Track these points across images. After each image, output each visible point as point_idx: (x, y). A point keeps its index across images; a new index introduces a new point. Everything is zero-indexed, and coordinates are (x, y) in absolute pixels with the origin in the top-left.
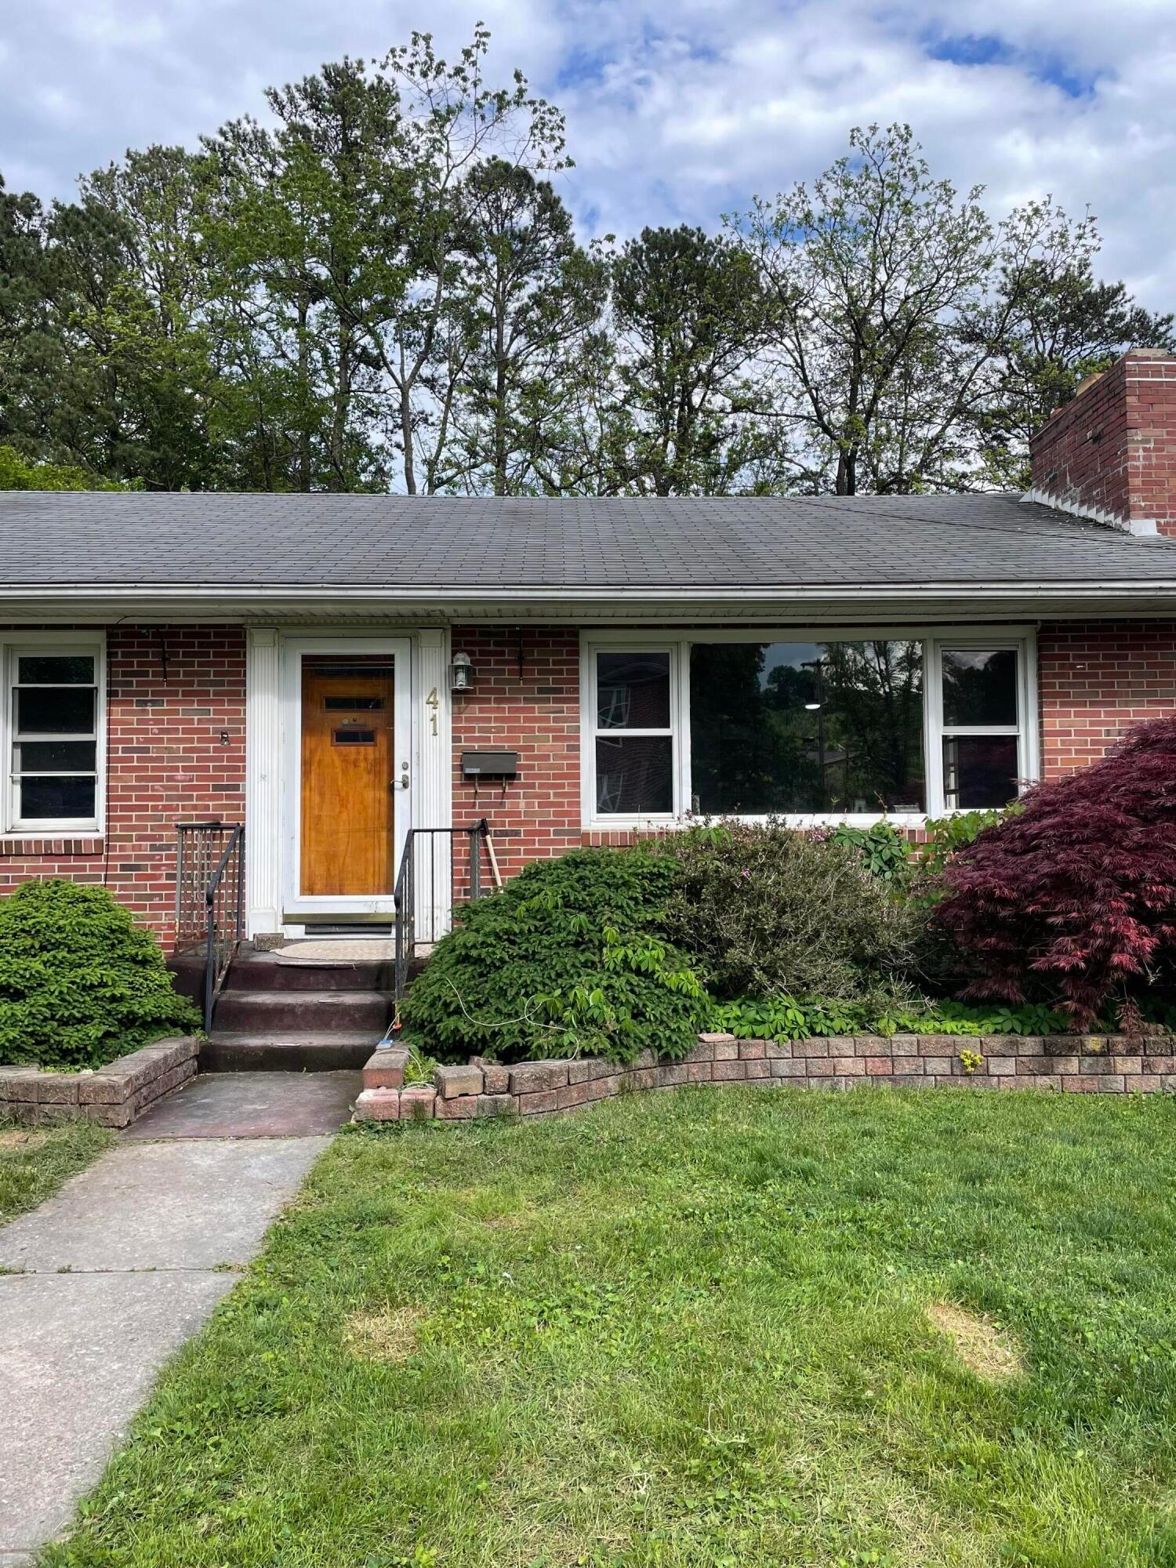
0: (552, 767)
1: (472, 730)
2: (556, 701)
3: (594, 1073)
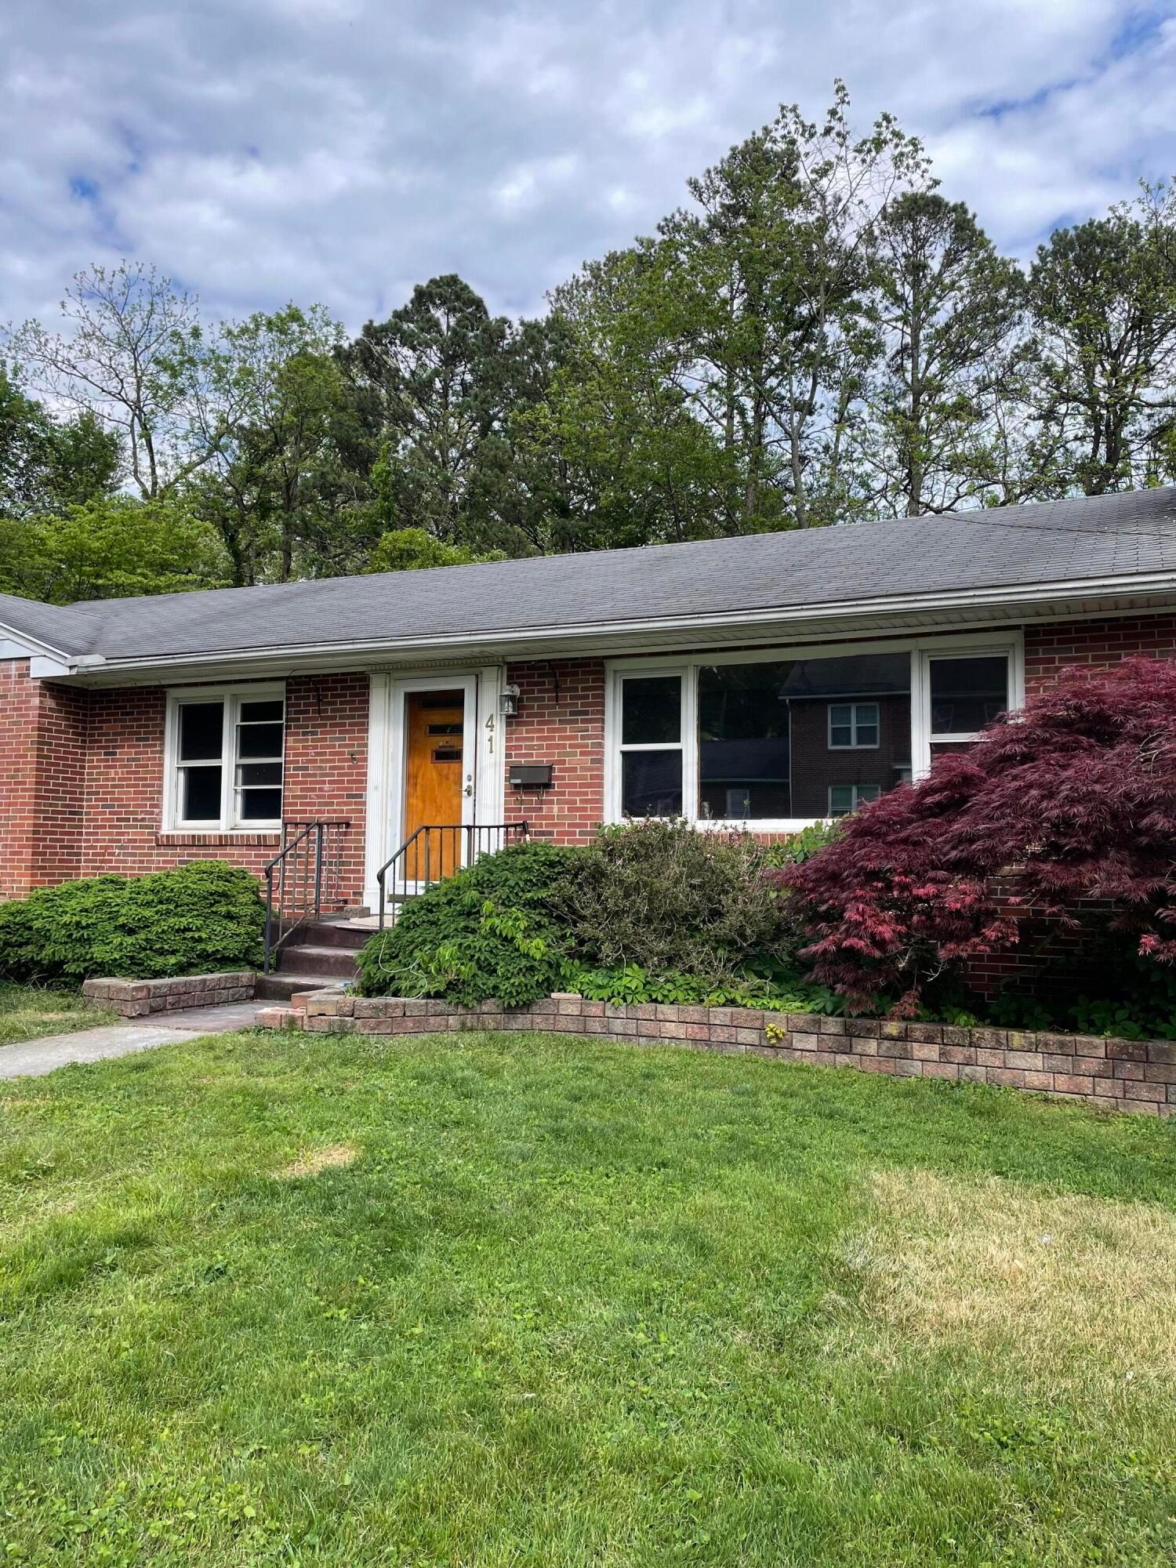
0: (579, 778)
1: (519, 748)
2: (584, 721)
3: (432, 1011)
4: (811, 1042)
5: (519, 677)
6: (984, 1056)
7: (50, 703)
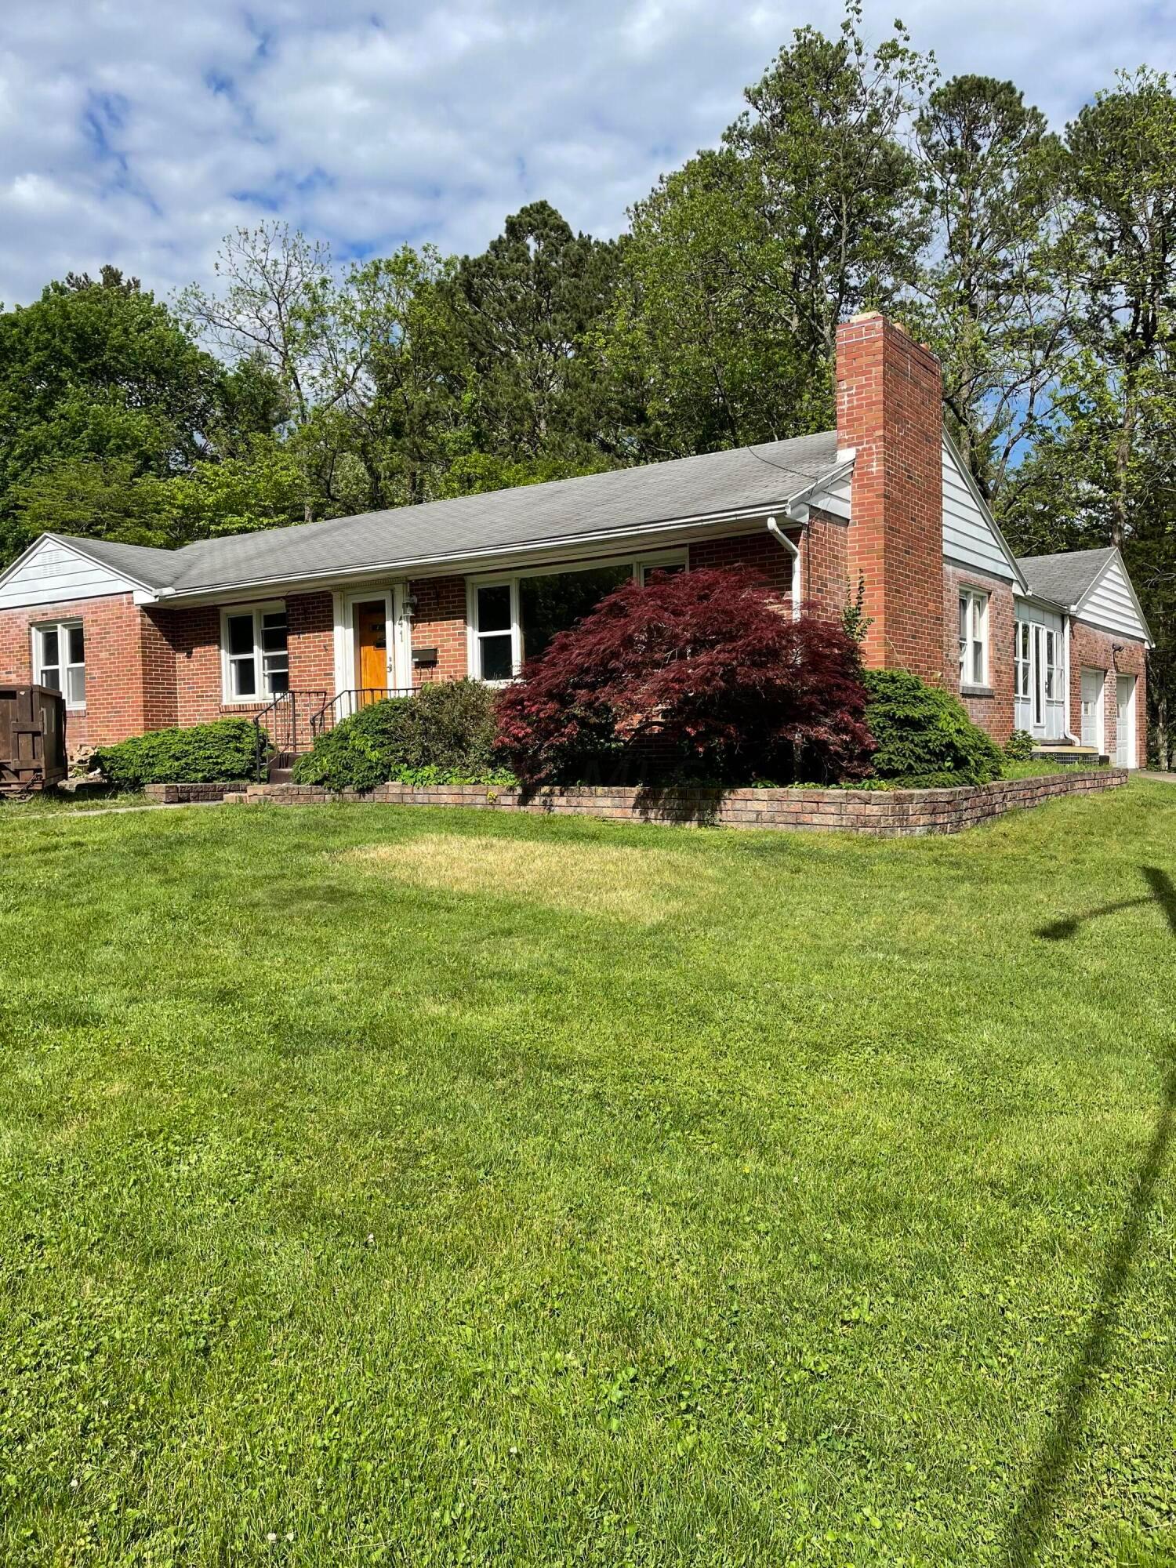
0: (453, 656)
1: (418, 638)
2: (455, 618)
3: (314, 791)
4: (509, 800)
5: (417, 590)
6: (584, 801)
7: (148, 620)
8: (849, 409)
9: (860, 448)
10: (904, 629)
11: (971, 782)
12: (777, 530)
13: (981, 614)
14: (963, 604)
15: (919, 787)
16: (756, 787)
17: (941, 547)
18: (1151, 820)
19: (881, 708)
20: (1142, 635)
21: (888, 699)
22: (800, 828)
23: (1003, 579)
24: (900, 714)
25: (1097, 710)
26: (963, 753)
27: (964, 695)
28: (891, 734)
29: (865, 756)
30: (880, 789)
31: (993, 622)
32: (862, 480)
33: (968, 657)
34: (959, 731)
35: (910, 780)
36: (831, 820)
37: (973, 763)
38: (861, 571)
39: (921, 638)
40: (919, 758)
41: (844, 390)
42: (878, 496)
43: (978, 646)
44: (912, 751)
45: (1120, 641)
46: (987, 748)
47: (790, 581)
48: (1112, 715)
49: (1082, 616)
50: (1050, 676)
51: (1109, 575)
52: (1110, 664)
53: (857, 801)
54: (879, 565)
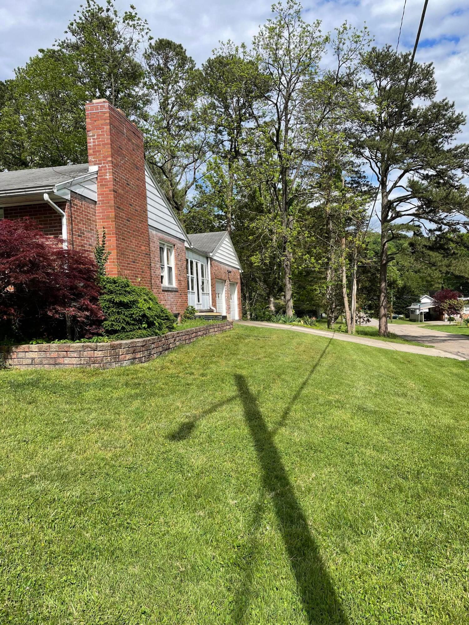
8: (93, 146)
9: (100, 166)
10: (128, 258)
11: (156, 334)
12: (50, 200)
13: (171, 255)
14: (162, 249)
15: (128, 338)
16: (32, 344)
17: (147, 221)
18: (241, 345)
19: (107, 297)
20: (238, 267)
21: (111, 292)
22: (57, 367)
23: (180, 239)
24: (117, 300)
25: (223, 297)
26: (151, 319)
27: (163, 291)
28: (113, 311)
29: (98, 323)
30: (104, 341)
31: (176, 258)
32: (102, 182)
33: (165, 274)
34: (149, 308)
35: (123, 335)
36: (75, 361)
37: (157, 324)
38: (104, 228)
39: (138, 263)
40: (128, 323)
41: (91, 136)
42: (110, 191)
43: (170, 269)
44: (124, 319)
45: (230, 269)
46: (166, 316)
47: (61, 230)
48: (229, 298)
49: (215, 258)
50: (203, 283)
51: (225, 242)
52: (226, 278)
53: (89, 349)
54: (112, 225)
